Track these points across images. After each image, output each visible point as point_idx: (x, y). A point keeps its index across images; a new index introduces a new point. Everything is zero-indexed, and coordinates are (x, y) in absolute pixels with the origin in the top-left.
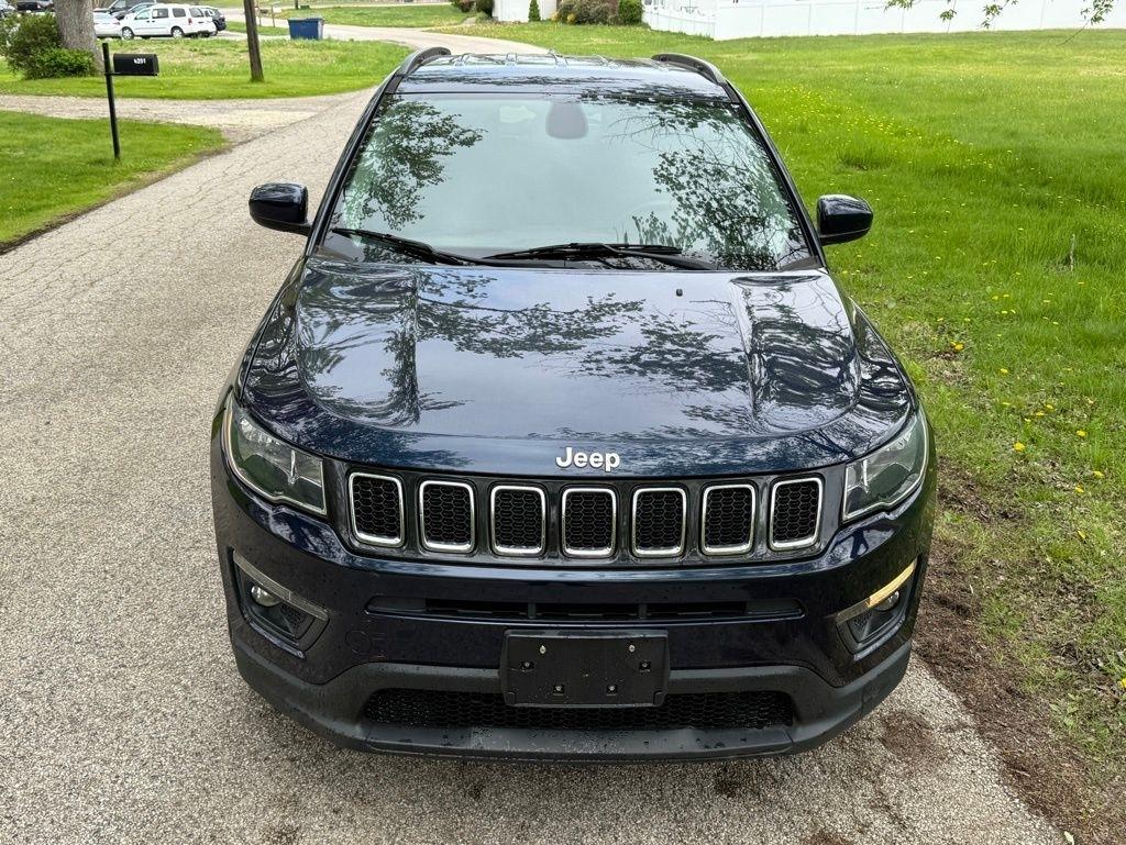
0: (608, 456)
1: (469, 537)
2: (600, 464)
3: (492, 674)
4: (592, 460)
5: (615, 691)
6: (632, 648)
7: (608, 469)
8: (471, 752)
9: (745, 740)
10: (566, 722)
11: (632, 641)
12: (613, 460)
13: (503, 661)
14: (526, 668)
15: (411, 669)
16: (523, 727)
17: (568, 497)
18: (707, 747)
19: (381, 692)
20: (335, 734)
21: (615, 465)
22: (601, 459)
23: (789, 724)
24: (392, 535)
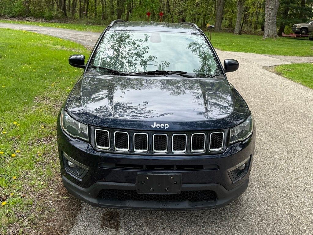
0: (166, 125)
1: (128, 147)
2: (163, 127)
3: (133, 185)
4: (161, 126)
5: (167, 190)
6: (172, 178)
7: (165, 128)
8: (127, 207)
9: (202, 204)
10: (154, 199)
11: (172, 176)
12: (167, 126)
13: (136, 181)
14: (143, 183)
15: (111, 183)
16: (142, 200)
17: (155, 136)
18: (192, 206)
19: (103, 190)
20: (90, 202)
21: (167, 127)
22: (164, 126)
23: (215, 200)
24: (106, 146)
